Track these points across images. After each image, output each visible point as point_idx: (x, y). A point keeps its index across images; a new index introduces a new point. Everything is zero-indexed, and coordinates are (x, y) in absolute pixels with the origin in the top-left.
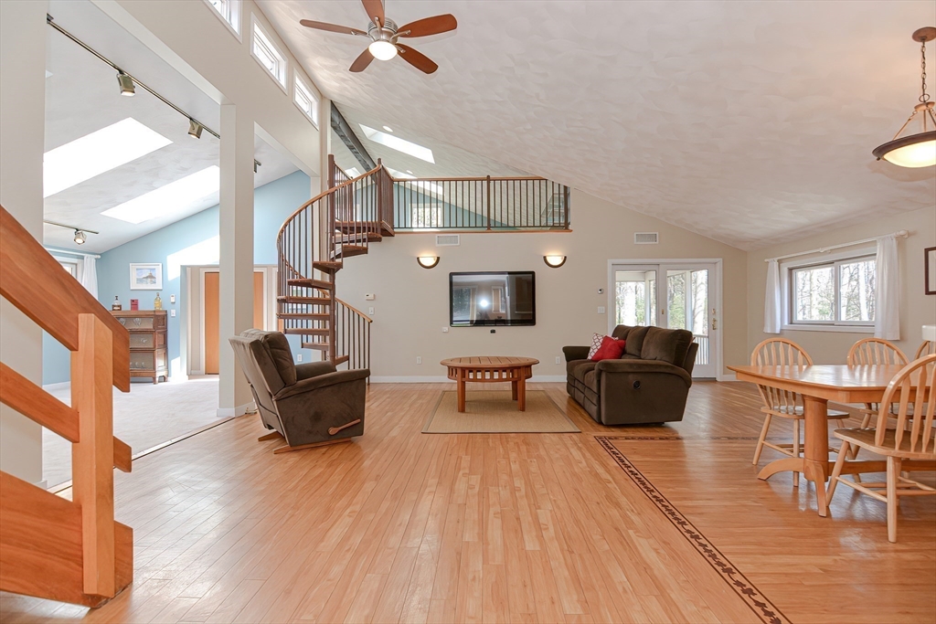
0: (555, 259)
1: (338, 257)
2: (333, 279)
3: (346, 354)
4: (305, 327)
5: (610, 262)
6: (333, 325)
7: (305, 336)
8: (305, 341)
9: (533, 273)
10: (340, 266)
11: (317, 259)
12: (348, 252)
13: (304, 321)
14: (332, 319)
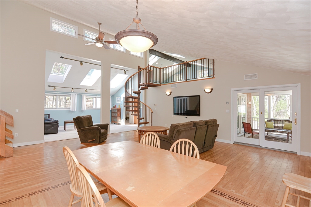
0: (208, 90)
1: (140, 90)
2: (139, 96)
3: (143, 117)
4: (132, 109)
5: (232, 89)
6: (139, 109)
7: (132, 112)
8: (132, 113)
9: (199, 96)
10: (140, 93)
11: (134, 91)
12: (142, 89)
13: (132, 108)
14: (138, 107)
